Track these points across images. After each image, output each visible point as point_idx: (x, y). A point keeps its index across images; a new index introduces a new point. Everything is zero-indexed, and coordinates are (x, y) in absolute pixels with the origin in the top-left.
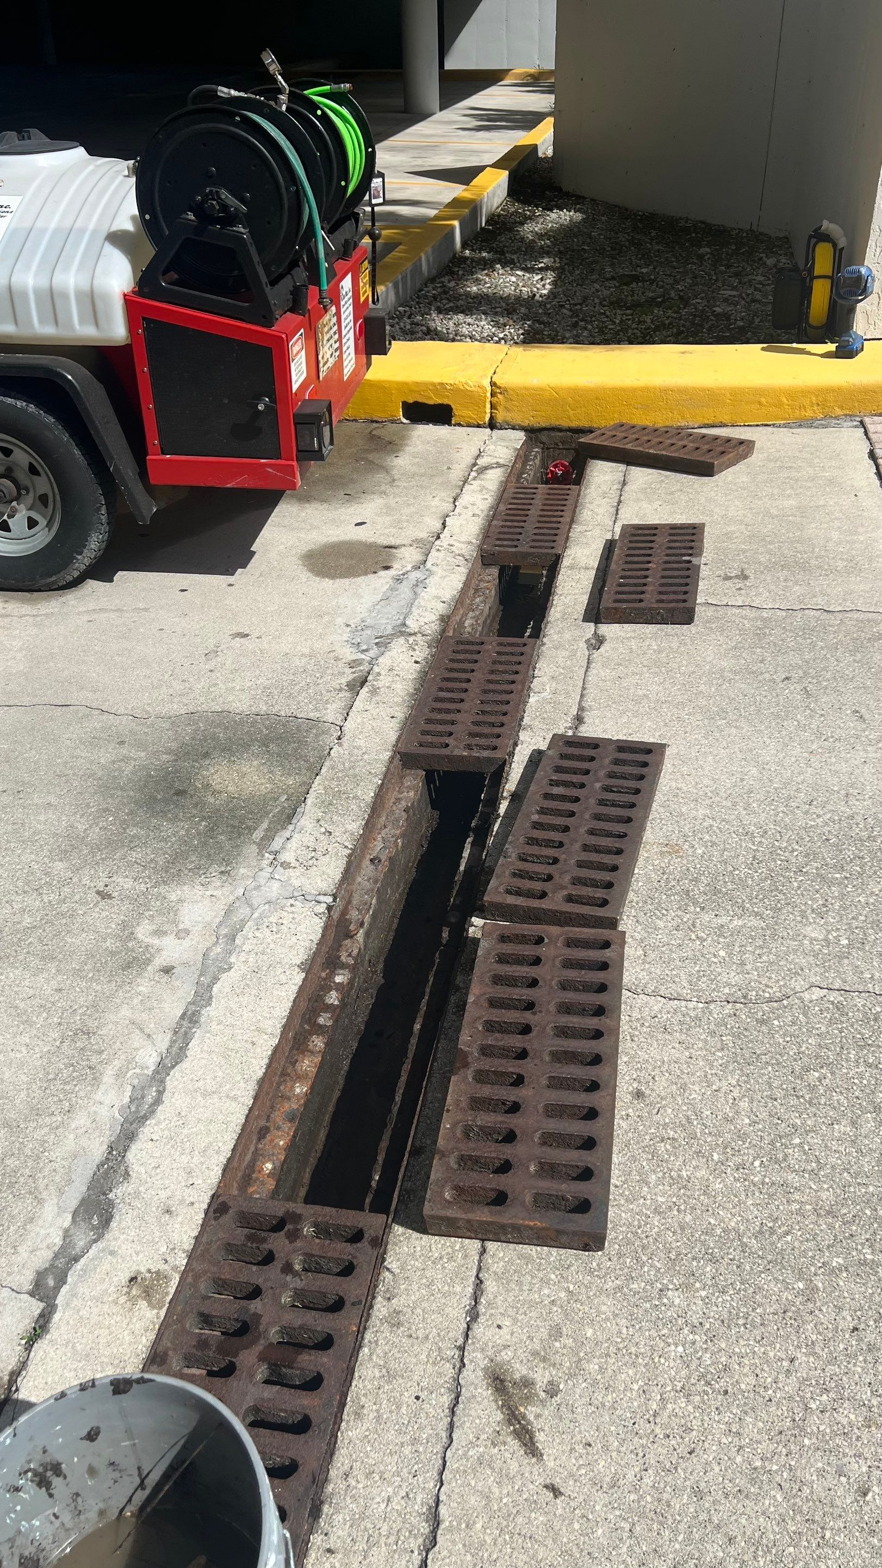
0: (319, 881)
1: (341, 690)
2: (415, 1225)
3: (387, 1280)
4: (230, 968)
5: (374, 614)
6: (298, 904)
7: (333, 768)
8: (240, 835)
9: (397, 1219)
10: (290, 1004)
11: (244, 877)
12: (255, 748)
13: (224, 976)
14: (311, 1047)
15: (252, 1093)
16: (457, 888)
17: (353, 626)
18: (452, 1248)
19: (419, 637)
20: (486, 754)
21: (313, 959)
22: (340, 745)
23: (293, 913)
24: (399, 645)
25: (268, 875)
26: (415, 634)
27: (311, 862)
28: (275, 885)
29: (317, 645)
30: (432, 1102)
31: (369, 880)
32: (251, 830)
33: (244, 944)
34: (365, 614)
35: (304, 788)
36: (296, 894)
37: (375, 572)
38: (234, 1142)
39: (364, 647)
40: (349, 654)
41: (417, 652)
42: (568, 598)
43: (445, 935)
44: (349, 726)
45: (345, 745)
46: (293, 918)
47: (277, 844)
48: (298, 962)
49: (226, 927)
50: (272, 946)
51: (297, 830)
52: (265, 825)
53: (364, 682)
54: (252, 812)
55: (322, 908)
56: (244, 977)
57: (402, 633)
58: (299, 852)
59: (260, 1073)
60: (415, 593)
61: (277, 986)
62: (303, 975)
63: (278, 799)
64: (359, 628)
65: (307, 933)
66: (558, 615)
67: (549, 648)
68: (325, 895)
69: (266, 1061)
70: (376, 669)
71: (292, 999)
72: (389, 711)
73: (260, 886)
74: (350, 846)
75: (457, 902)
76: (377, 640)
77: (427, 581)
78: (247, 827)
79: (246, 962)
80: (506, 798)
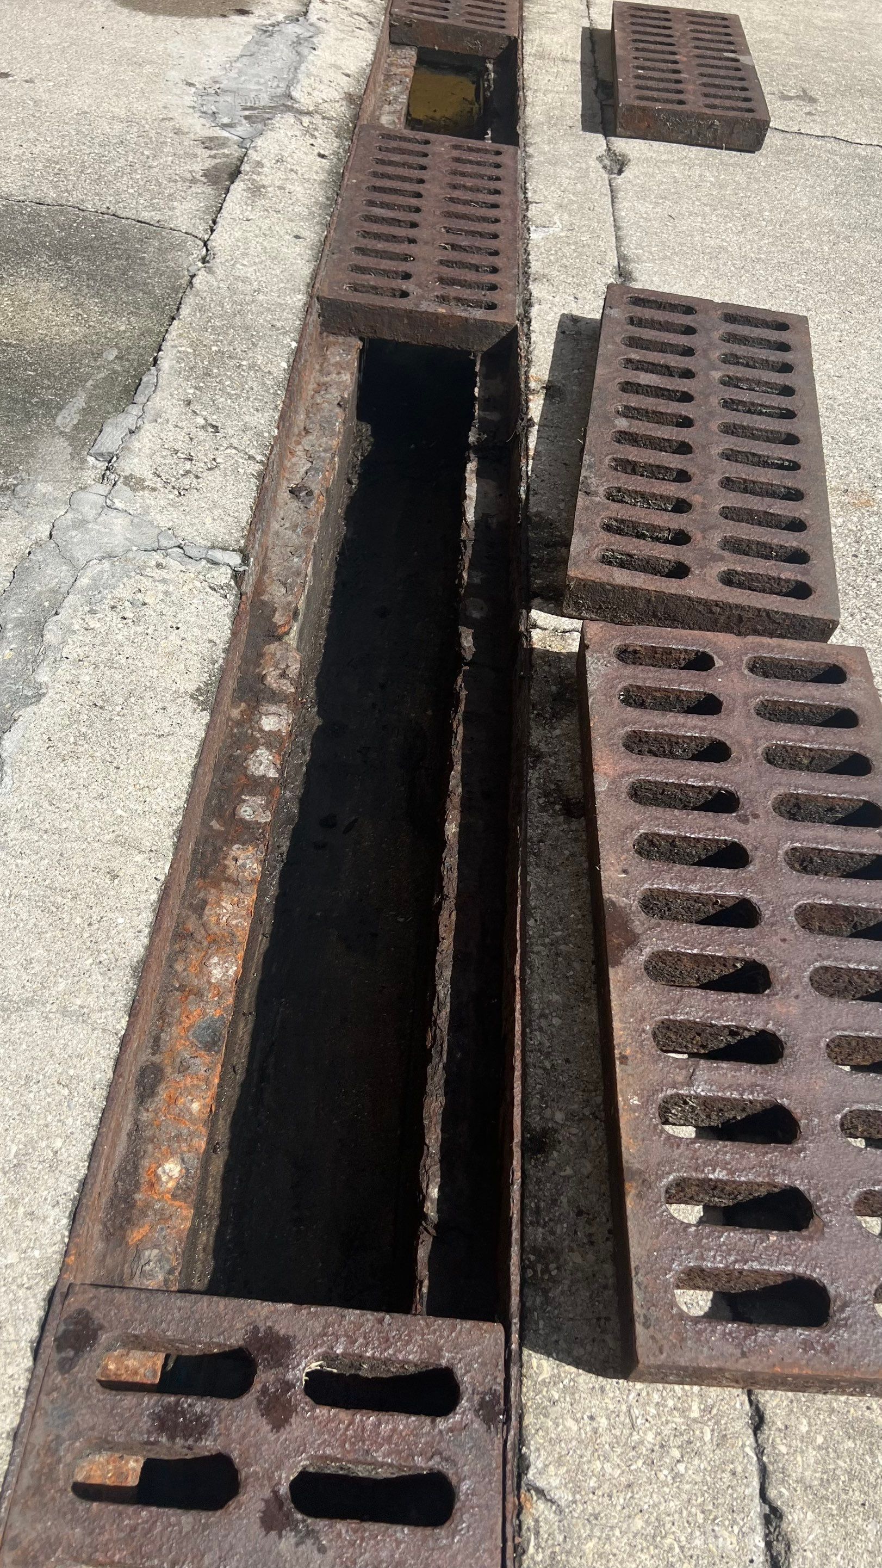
0: (208, 520)
1: (194, 181)
2: (578, 1352)
3: (544, 1528)
4: (39, 697)
5: (233, 74)
6: (173, 564)
7: (202, 309)
8: (28, 417)
9: (530, 1335)
10: (186, 782)
11: (46, 501)
12: (42, 259)
13: (26, 714)
14: (232, 870)
15: (124, 1000)
16: (469, 552)
17: (200, 87)
18: (683, 1412)
19: (317, 119)
20: (479, 314)
21: (221, 682)
22: (210, 271)
23: (164, 581)
24: (284, 125)
25: (101, 500)
26: (309, 113)
27: (186, 481)
28: (119, 523)
29: (139, 107)
30: (543, 1016)
31: (294, 527)
32: (52, 409)
33: (64, 642)
34: (217, 73)
35: (150, 341)
36: (164, 543)
37: (224, 16)
38: (91, 1134)
39: (226, 120)
40: (200, 127)
41: (319, 141)
42: (550, 96)
43: (467, 641)
44: (219, 240)
45: (220, 272)
46: (167, 593)
47: (110, 439)
48: (191, 688)
49: (19, 603)
50: (129, 650)
51: (148, 416)
52: (80, 401)
53: (235, 174)
54: (49, 376)
55: (223, 576)
56: (73, 717)
57: (289, 109)
58: (159, 460)
59: (137, 947)
60: (298, 53)
61: (152, 740)
62: (205, 717)
63: (100, 354)
64: (211, 91)
65: (200, 627)
66: (540, 118)
67: (539, 162)
68: (224, 549)
69: (148, 917)
70: (254, 156)
71: (189, 768)
72: (289, 226)
73: (84, 522)
74: (259, 458)
75: (477, 581)
76: (247, 113)
77: (315, 40)
78: (43, 403)
79: (74, 683)
80: (534, 392)
